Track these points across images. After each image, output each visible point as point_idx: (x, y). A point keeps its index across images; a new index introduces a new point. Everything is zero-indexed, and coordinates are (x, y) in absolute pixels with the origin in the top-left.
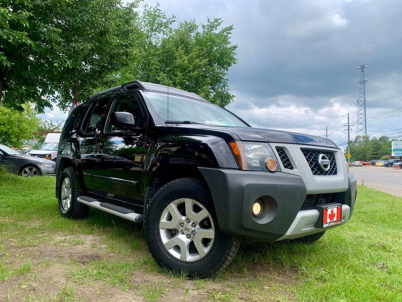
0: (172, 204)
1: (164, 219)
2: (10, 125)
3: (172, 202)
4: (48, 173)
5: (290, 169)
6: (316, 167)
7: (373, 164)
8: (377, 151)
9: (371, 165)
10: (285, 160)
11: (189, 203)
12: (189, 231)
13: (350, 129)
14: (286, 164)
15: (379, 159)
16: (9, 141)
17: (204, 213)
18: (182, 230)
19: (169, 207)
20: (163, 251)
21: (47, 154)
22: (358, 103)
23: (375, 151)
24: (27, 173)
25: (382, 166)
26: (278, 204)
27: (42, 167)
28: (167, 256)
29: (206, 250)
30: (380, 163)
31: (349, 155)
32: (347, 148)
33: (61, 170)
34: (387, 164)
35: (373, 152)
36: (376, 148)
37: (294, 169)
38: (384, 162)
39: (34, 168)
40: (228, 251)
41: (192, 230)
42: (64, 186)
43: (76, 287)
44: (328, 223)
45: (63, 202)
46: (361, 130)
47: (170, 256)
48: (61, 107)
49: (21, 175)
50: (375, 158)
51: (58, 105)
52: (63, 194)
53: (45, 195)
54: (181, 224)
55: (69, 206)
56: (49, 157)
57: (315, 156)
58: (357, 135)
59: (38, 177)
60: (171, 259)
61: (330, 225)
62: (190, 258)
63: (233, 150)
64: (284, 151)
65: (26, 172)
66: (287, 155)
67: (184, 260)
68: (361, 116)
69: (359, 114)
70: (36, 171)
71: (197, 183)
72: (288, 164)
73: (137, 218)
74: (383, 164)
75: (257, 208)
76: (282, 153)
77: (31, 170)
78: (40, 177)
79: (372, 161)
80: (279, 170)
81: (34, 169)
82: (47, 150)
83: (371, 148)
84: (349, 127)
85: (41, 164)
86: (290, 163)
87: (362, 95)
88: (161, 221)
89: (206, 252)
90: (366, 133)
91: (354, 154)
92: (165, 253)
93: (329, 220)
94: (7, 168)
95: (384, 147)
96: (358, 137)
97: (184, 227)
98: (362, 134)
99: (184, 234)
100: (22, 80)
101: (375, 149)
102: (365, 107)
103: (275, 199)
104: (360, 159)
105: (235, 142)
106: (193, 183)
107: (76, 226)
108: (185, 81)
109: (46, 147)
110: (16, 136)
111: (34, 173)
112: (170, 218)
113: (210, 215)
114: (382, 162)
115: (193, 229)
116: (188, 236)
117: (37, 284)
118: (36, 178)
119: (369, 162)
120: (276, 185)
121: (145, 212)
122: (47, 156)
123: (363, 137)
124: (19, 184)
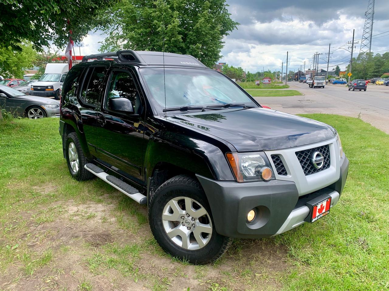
0: (173, 201)
1: (166, 212)
2: (8, 54)
3: (173, 199)
4: (53, 114)
5: (284, 175)
6: (310, 166)
7: (374, 82)
8: (379, 68)
9: (371, 83)
10: (280, 166)
11: (188, 201)
12: (189, 224)
13: (354, 47)
14: (280, 171)
15: (380, 76)
16: (9, 70)
17: (203, 211)
18: (183, 222)
19: (170, 202)
20: (166, 238)
21: (49, 86)
22: (366, 15)
23: (377, 68)
24: (33, 114)
25: (382, 85)
26: (271, 211)
27: (46, 108)
28: (170, 243)
29: (205, 242)
30: (381, 81)
31: (350, 74)
32: (349, 66)
33: (66, 133)
34: (387, 83)
35: (375, 69)
36: (379, 66)
37: (288, 175)
38: (384, 80)
39: (39, 109)
40: (224, 246)
41: (192, 224)
42: (70, 149)
43: (93, 278)
44: (317, 217)
45: (72, 164)
46: (366, 45)
47: (173, 244)
48: (57, 45)
49: (28, 117)
50: (376, 76)
51: (54, 43)
52: (70, 157)
53: (54, 145)
54: (182, 217)
55: (77, 169)
56: (51, 88)
57: (309, 155)
58: (361, 52)
59: (44, 118)
60: (174, 246)
61: (319, 218)
62: (191, 246)
63: (229, 162)
64: (279, 157)
65: (31, 113)
66: (282, 161)
67: (185, 248)
68: (368, 30)
69: (365, 28)
70: (41, 112)
71: (195, 185)
72: (282, 170)
73: (142, 200)
74: (382, 82)
75: (251, 215)
76: (277, 160)
77: (36, 111)
78: (46, 118)
79: (372, 79)
80: (274, 178)
81: (39, 111)
82: (48, 81)
83: (373, 66)
84: (353, 45)
85: (45, 104)
86: (285, 168)
87: (371, 6)
88: (164, 214)
89: (205, 244)
90: (370, 49)
91: (356, 72)
92: (168, 241)
93: (318, 214)
94: (13, 115)
95: (386, 64)
96: (361, 54)
97: (185, 220)
98: (366, 50)
99: (184, 225)
100: (14, 29)
101: (377, 67)
102: (373, 19)
103: (268, 208)
104: (361, 77)
105: (231, 153)
106: (192, 184)
107: (86, 190)
108: (183, 5)
109: (47, 78)
110: (16, 65)
111: (39, 114)
112: (171, 211)
113: (208, 214)
114: (383, 80)
115: (193, 222)
116: (189, 228)
117: (59, 276)
118: (43, 119)
119: (369, 80)
120: (270, 195)
121: (149, 205)
122: (49, 87)
123: (367, 54)
124: (27, 131)
